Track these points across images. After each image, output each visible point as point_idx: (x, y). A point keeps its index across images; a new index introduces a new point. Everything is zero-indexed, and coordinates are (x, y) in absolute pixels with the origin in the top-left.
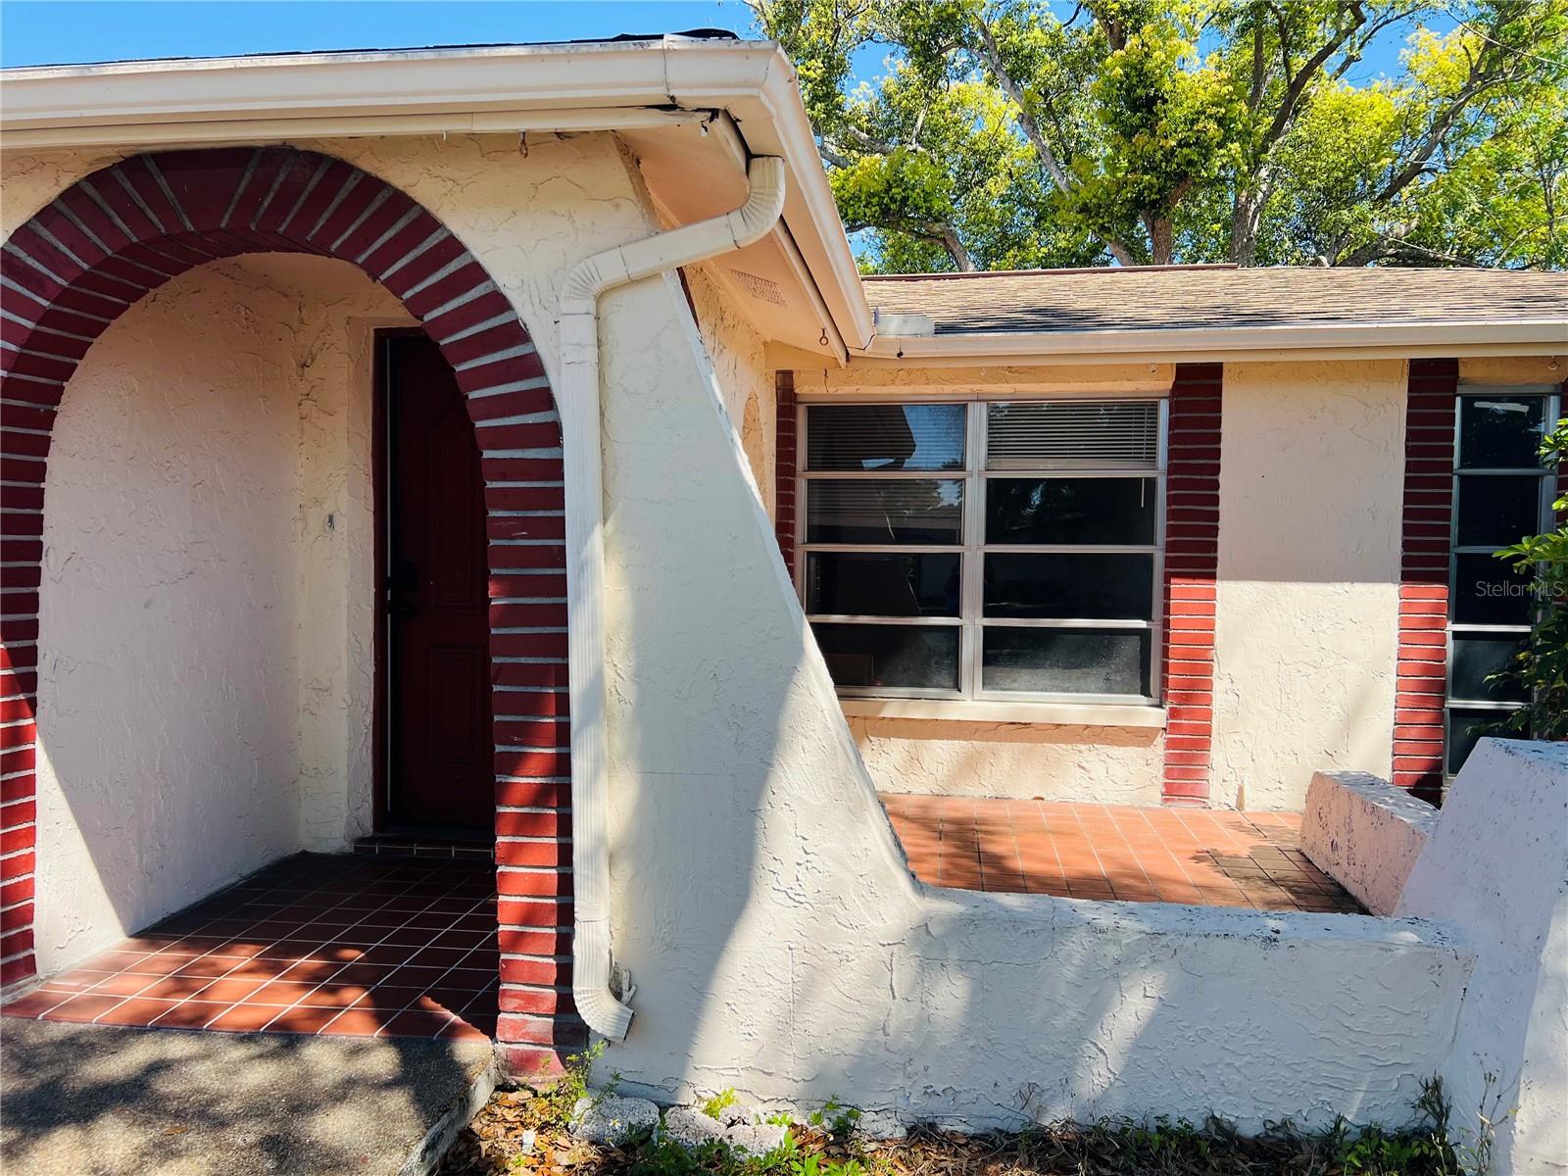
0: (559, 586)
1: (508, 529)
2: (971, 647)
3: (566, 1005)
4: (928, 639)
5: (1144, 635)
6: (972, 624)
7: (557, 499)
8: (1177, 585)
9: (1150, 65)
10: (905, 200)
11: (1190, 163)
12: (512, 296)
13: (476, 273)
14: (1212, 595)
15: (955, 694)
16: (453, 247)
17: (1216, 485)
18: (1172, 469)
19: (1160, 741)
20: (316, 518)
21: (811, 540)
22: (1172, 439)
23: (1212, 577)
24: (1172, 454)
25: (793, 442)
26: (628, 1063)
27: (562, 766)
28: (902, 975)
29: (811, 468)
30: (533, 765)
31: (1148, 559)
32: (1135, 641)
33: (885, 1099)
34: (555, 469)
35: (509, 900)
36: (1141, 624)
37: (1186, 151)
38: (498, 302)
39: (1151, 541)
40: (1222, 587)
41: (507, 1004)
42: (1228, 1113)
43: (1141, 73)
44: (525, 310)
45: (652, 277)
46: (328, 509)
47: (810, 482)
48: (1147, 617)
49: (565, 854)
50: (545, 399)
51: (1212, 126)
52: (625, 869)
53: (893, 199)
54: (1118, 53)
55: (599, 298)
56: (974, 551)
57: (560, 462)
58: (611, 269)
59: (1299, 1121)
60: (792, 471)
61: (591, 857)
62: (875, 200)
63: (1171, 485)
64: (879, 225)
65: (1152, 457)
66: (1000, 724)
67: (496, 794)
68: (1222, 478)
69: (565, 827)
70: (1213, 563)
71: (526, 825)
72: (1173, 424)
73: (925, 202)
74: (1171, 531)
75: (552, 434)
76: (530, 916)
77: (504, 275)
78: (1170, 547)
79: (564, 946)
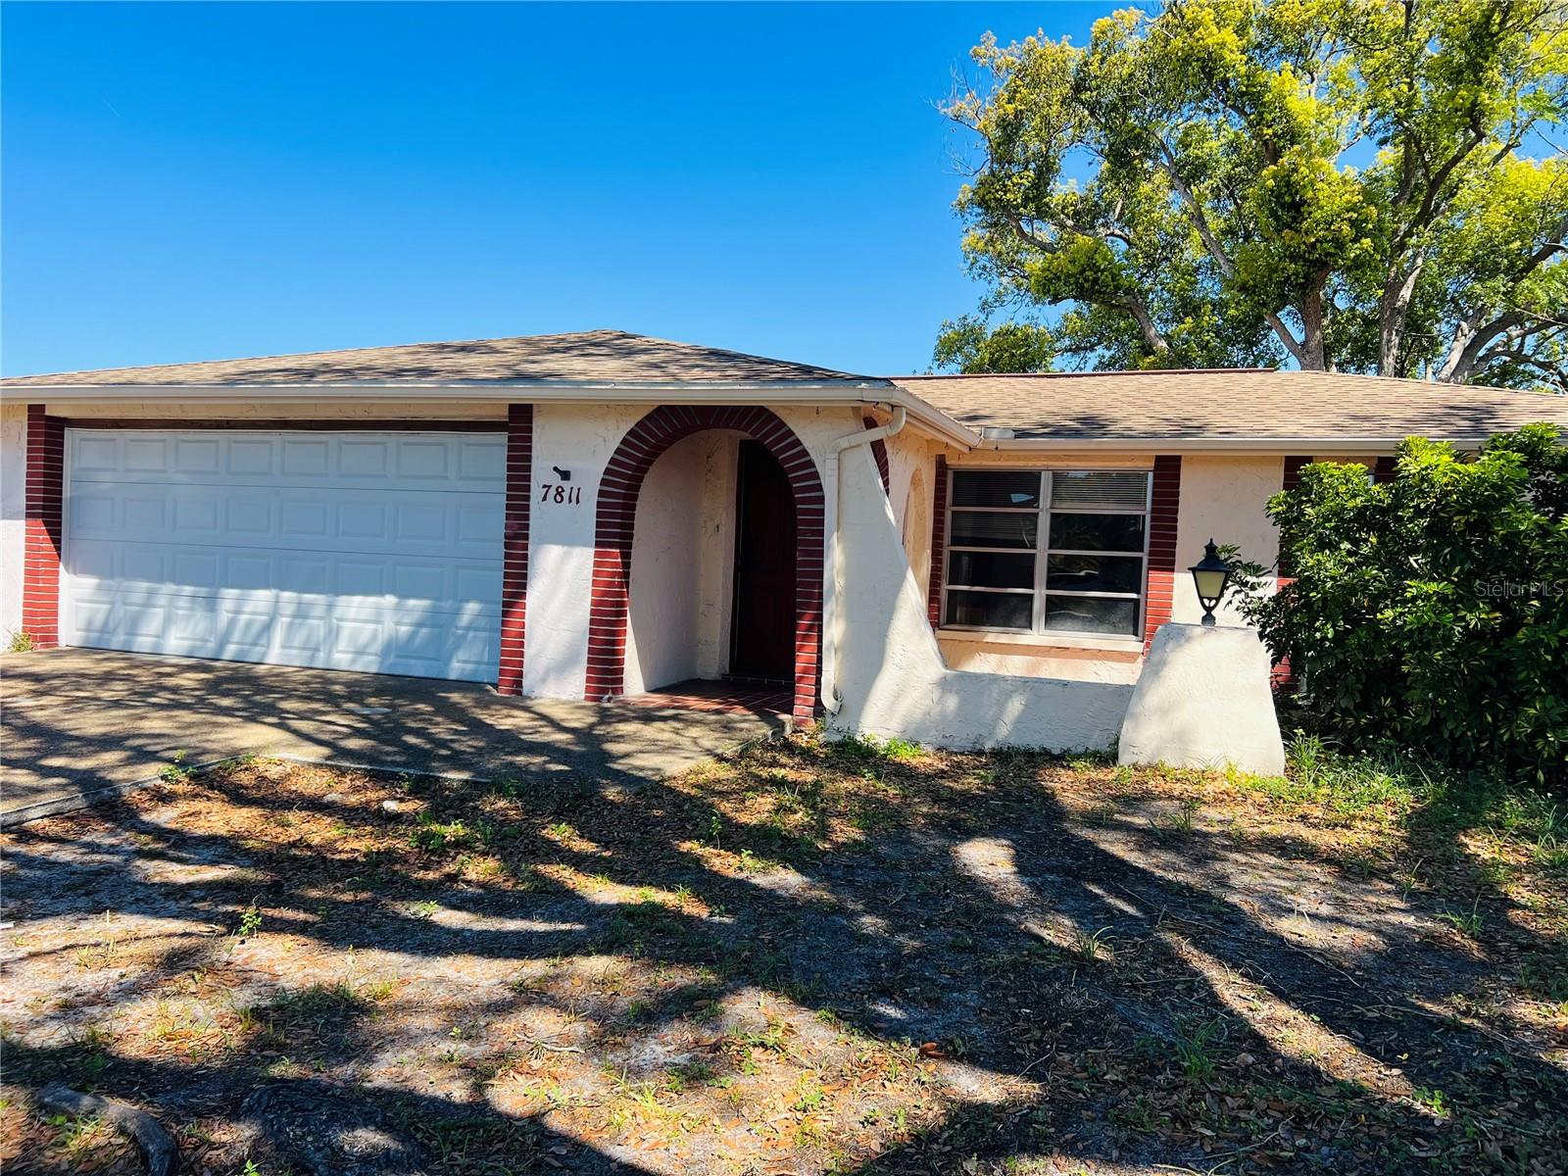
0: (821, 554)
1: (805, 533)
2: (1039, 604)
3: (818, 703)
4: (1015, 600)
5: (1136, 602)
6: (1040, 593)
7: (822, 523)
8: (1153, 574)
9: (1295, 177)
10: (1096, 282)
11: (1327, 254)
12: (810, 451)
13: (798, 442)
14: (1172, 580)
15: (1028, 631)
16: (791, 433)
17: (1176, 520)
18: (1153, 511)
19: (1141, 659)
20: (711, 526)
21: (952, 544)
22: (1154, 494)
23: (1173, 570)
24: (1154, 502)
25: (944, 490)
26: (839, 723)
27: (819, 618)
28: (936, 695)
29: (954, 504)
30: (807, 617)
31: (1140, 559)
32: (1131, 604)
33: (928, 739)
34: (822, 512)
35: (799, 665)
36: (1134, 596)
37: (1325, 245)
38: (805, 453)
39: (1142, 550)
40: (1176, 576)
41: (797, 702)
42: (1048, 746)
43: (1288, 184)
44: (814, 456)
45: (859, 445)
46: (717, 522)
47: (953, 512)
48: (1138, 592)
49: (820, 649)
50: (819, 487)
51: (1346, 228)
52: (840, 654)
53: (1086, 280)
54: (1272, 167)
55: (839, 453)
56: (1043, 553)
57: (823, 510)
58: (844, 443)
59: (1073, 749)
60: (943, 506)
61: (828, 649)
62: (1072, 280)
63: (1153, 519)
64: (1076, 298)
65: (1142, 503)
66: (1052, 647)
67: (795, 627)
68: (1179, 516)
69: (820, 639)
70: (1173, 563)
71: (805, 638)
72: (1155, 485)
73: (1113, 281)
74: (1152, 544)
75: (821, 500)
76: (806, 671)
77: (807, 444)
78: (1151, 553)
79: (818, 682)
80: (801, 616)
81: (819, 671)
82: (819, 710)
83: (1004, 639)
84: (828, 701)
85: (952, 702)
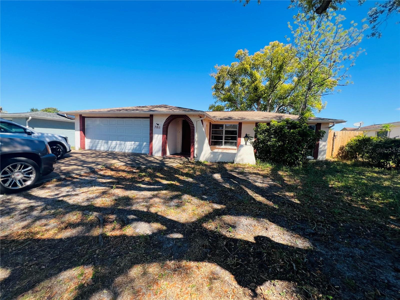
2: (223, 142)
4: (220, 142)
5: (236, 142)
7: (194, 131)
8: (238, 138)
9: (257, 85)
10: (230, 99)
11: (261, 96)
13: (191, 120)
15: (222, 146)
17: (241, 131)
19: (237, 149)
20: (179, 132)
21: (212, 134)
22: (238, 127)
24: (239, 129)
25: (211, 127)
26: (197, 159)
27: (194, 144)
28: (210, 155)
29: (212, 129)
31: (236, 136)
33: (209, 161)
36: (236, 141)
40: (242, 138)
41: (191, 156)
42: (225, 161)
44: (193, 122)
45: (199, 120)
50: (194, 126)
51: (263, 92)
52: (197, 149)
54: (254, 84)
56: (224, 136)
58: (197, 120)
61: (195, 148)
62: (227, 99)
63: (238, 131)
64: (228, 101)
65: (237, 129)
66: (225, 148)
75: (194, 128)
76: (192, 152)
78: (238, 135)
80: (191, 144)
81: (194, 152)
82: (194, 157)
83: (219, 147)
84: (195, 156)
85: (212, 156)
